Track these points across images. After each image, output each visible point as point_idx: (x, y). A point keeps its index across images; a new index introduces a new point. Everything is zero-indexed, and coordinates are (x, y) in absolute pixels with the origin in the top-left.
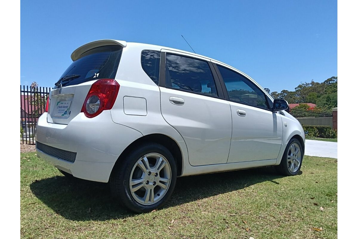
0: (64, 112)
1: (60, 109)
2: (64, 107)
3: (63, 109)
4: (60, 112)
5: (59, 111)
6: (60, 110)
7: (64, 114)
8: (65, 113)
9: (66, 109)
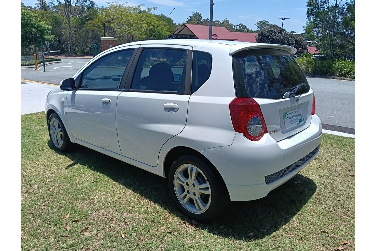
0: (299, 120)
1: (292, 119)
2: (296, 116)
3: (295, 118)
4: (293, 122)
5: (291, 123)
6: (292, 121)
7: (300, 122)
8: (301, 120)
9: (299, 117)
